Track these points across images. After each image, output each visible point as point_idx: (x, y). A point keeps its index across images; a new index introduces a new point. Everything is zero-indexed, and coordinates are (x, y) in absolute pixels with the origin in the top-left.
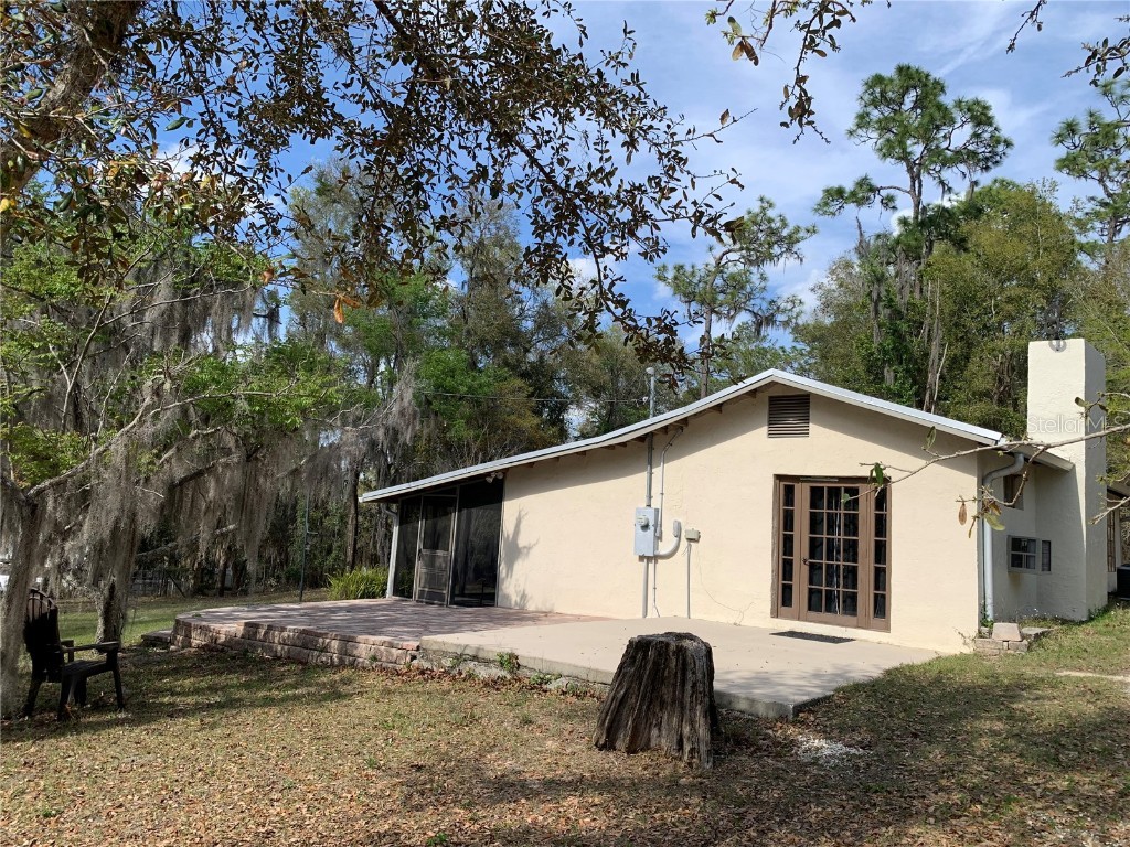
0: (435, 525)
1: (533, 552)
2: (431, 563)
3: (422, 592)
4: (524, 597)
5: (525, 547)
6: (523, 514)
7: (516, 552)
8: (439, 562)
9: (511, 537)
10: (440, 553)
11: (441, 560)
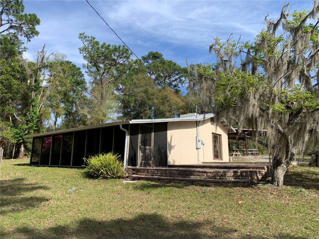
0: (145, 137)
1: (175, 147)
2: (144, 151)
3: (141, 163)
4: (174, 161)
5: (173, 146)
6: (172, 135)
7: (171, 147)
8: (147, 151)
9: (170, 142)
10: (147, 147)
11: (148, 150)
